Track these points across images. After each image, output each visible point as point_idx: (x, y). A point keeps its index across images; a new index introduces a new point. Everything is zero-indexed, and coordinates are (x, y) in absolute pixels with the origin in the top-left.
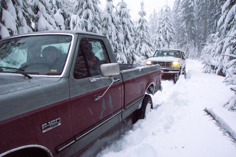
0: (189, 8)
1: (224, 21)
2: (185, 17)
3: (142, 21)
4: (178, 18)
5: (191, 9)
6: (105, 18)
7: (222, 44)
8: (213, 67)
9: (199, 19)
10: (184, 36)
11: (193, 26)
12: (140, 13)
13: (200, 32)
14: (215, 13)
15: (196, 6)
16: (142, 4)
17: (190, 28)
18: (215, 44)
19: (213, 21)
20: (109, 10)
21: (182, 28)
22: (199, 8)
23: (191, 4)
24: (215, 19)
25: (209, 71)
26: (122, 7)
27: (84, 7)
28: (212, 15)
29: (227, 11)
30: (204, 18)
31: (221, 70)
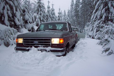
0: (77, 11)
1: (93, 18)
2: (75, 15)
3: (59, 16)
4: (72, 15)
5: (78, 11)
6: (47, 15)
7: (93, 27)
8: (90, 36)
9: (82, 16)
10: (75, 23)
11: (79, 19)
12: (58, 13)
13: (82, 21)
14: (89, 13)
15: (80, 10)
16: (60, 9)
17: (78, 20)
18: (90, 27)
19: (88, 17)
20: (48, 12)
21: (74, 19)
22: (81, 11)
23: (78, 9)
24: (88, 16)
25: (88, 37)
26: (53, 11)
27: (39, 11)
28: (87, 14)
29: (94, 14)
30: (84, 15)
31: (93, 37)
